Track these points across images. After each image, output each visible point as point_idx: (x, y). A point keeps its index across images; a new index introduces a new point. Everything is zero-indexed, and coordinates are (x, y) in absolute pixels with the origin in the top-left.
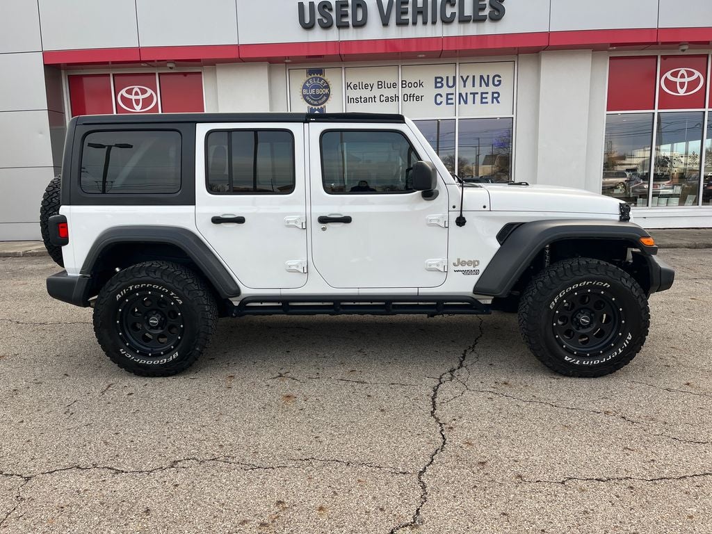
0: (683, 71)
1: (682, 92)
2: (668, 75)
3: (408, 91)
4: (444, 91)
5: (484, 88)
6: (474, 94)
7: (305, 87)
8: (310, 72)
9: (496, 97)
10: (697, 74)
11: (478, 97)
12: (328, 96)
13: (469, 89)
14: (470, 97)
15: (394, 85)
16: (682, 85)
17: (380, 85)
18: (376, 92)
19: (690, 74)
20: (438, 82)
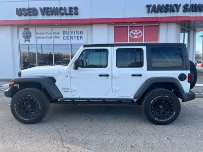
0: (136, 31)
1: (136, 37)
2: (132, 32)
3: (55, 35)
4: (66, 35)
5: (78, 35)
6: (75, 37)
7: (23, 33)
8: (25, 29)
9: (81, 38)
10: (140, 32)
11: (76, 37)
12: (31, 36)
13: (73, 35)
14: (74, 37)
15: (51, 33)
16: (136, 35)
17: (47, 33)
18: (45, 35)
19: (138, 32)
20: (64, 33)
